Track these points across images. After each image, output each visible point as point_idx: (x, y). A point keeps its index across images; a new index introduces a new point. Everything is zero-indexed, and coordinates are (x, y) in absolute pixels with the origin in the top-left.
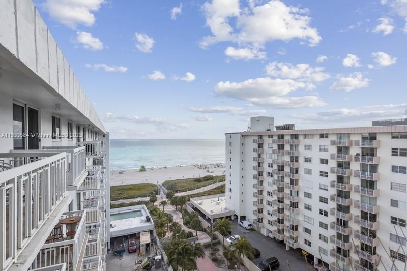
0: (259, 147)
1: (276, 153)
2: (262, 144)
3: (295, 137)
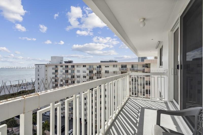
0: (56, 72)
1: (65, 74)
2: (57, 70)
3: (73, 66)
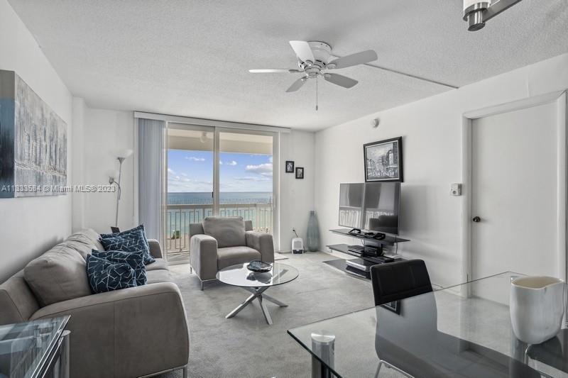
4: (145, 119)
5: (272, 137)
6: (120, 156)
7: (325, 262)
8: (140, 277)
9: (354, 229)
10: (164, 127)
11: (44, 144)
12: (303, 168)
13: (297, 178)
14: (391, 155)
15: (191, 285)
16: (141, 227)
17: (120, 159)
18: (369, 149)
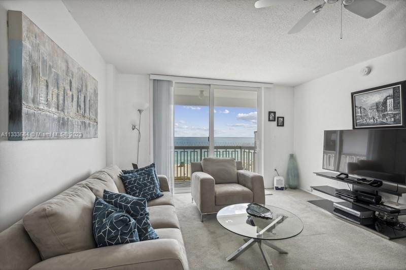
4: (158, 80)
5: (256, 92)
6: (140, 109)
7: (309, 201)
8: (144, 225)
9: (342, 174)
10: (172, 86)
11: (70, 93)
12: (283, 118)
13: (278, 125)
14: (390, 102)
15: (193, 215)
16: (153, 165)
17: (140, 111)
18: (357, 97)
